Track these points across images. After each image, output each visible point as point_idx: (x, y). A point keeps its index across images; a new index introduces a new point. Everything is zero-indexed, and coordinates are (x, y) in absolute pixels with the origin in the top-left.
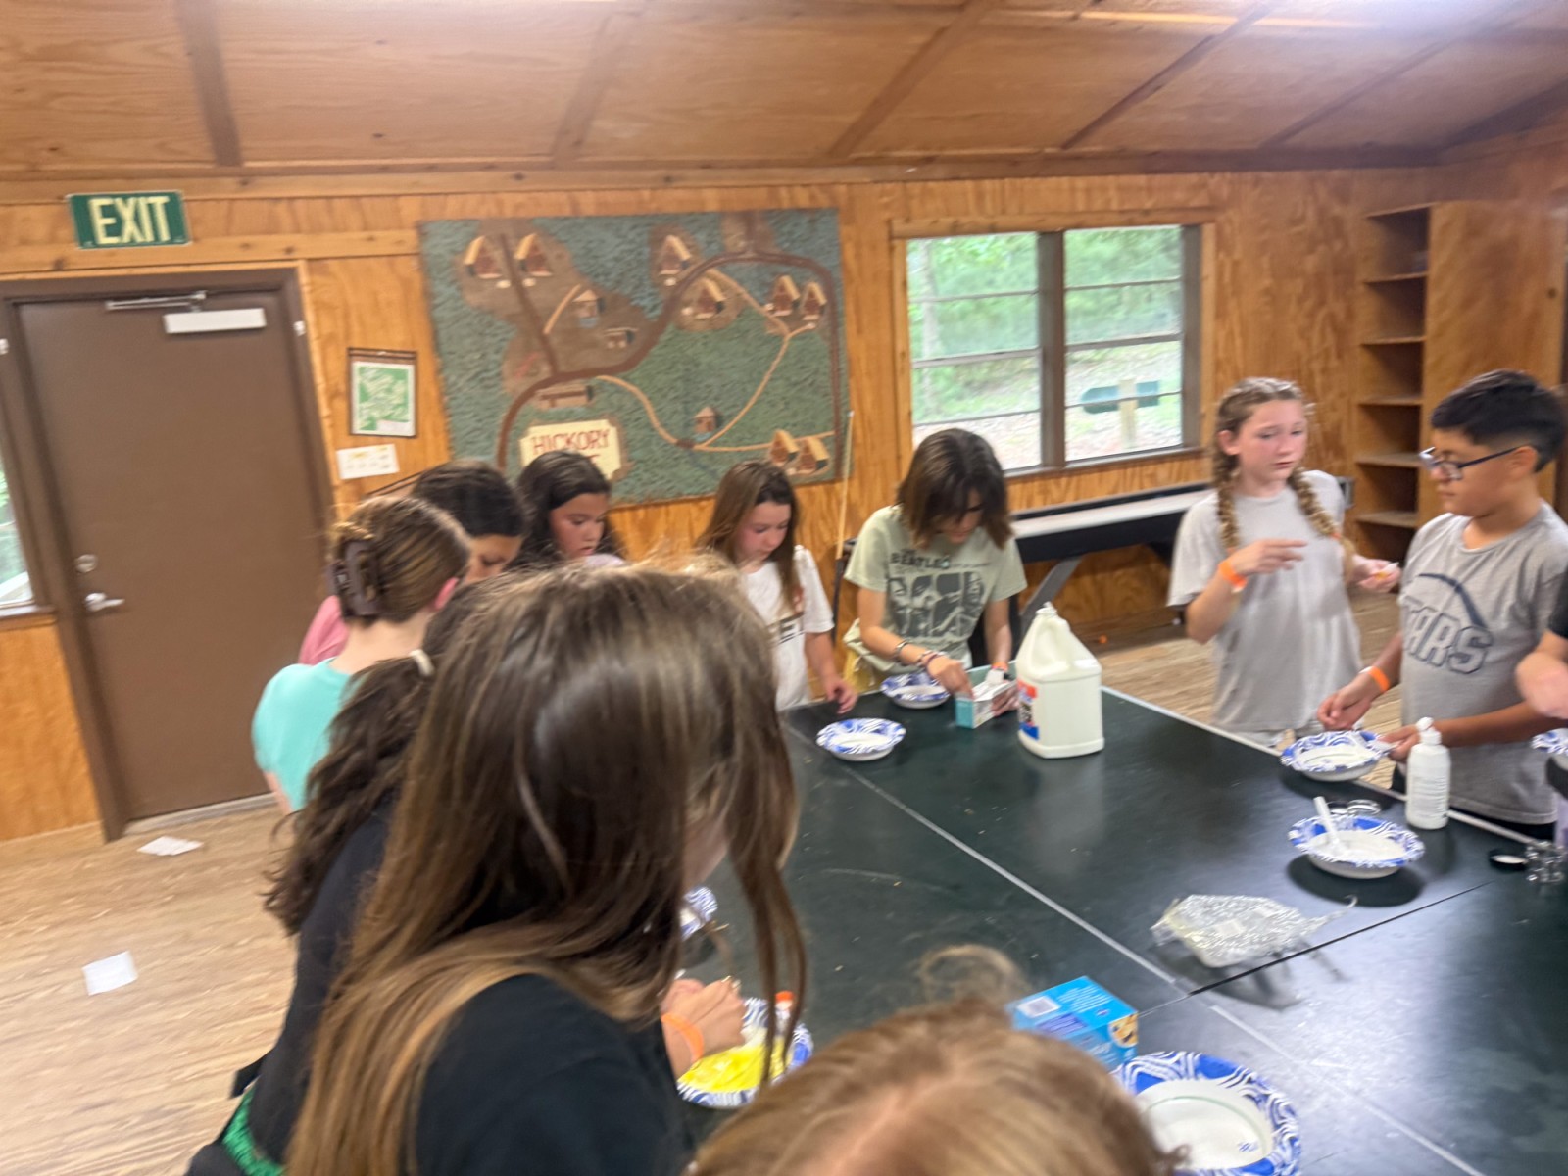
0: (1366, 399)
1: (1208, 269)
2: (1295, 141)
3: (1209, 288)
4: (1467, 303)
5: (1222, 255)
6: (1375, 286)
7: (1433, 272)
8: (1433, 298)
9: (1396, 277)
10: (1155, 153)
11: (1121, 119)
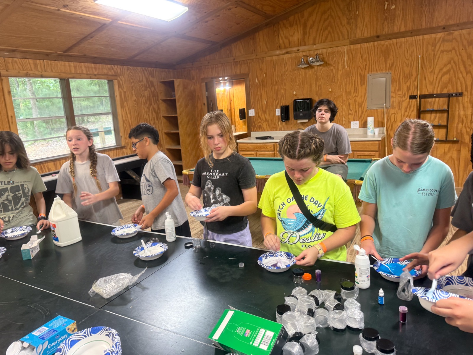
0: (166, 132)
1: (117, 93)
2: (136, 58)
3: (118, 99)
4: (186, 106)
5: (120, 89)
6: (164, 101)
7: (177, 98)
8: (178, 105)
9: (168, 99)
10: (96, 57)
11: (82, 45)
